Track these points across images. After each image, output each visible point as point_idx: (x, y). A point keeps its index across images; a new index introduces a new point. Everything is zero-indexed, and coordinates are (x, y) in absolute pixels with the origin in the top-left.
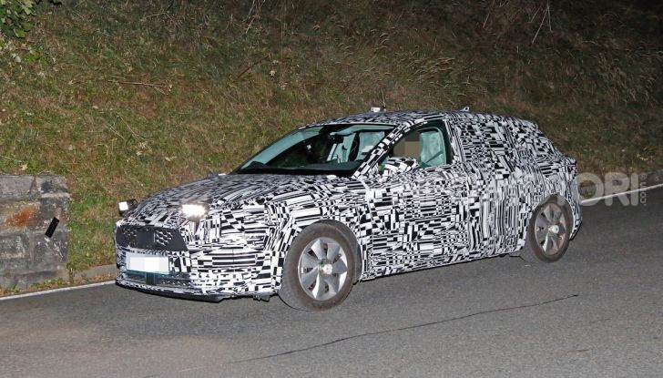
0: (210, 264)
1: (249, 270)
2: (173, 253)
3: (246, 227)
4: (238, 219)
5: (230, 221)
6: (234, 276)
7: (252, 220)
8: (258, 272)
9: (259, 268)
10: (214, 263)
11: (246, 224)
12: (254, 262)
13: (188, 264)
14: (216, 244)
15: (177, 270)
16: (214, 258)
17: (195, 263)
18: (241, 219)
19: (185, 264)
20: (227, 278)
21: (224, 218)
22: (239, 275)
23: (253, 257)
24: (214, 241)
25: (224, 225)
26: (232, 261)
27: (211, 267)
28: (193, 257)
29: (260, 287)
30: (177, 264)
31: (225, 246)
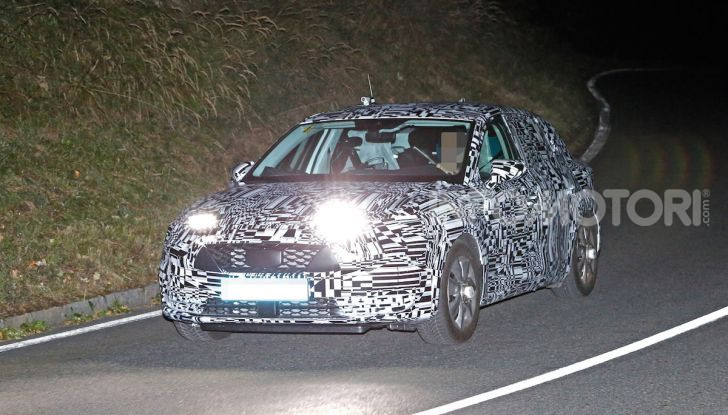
0: (370, 285)
1: (414, 292)
2: (316, 274)
3: (407, 240)
4: (394, 231)
5: (386, 233)
6: (394, 300)
7: (410, 233)
8: (421, 294)
9: (422, 289)
10: (375, 285)
11: (405, 237)
12: (417, 282)
13: (337, 286)
14: (378, 261)
15: (318, 295)
16: (374, 279)
17: (348, 285)
18: (399, 231)
19: (332, 287)
20: (385, 302)
21: (378, 231)
22: (399, 297)
23: (417, 276)
24: (376, 257)
25: (381, 238)
26: (396, 281)
27: (370, 289)
28: (345, 277)
29: (422, 312)
30: (321, 287)
31: (388, 263)
